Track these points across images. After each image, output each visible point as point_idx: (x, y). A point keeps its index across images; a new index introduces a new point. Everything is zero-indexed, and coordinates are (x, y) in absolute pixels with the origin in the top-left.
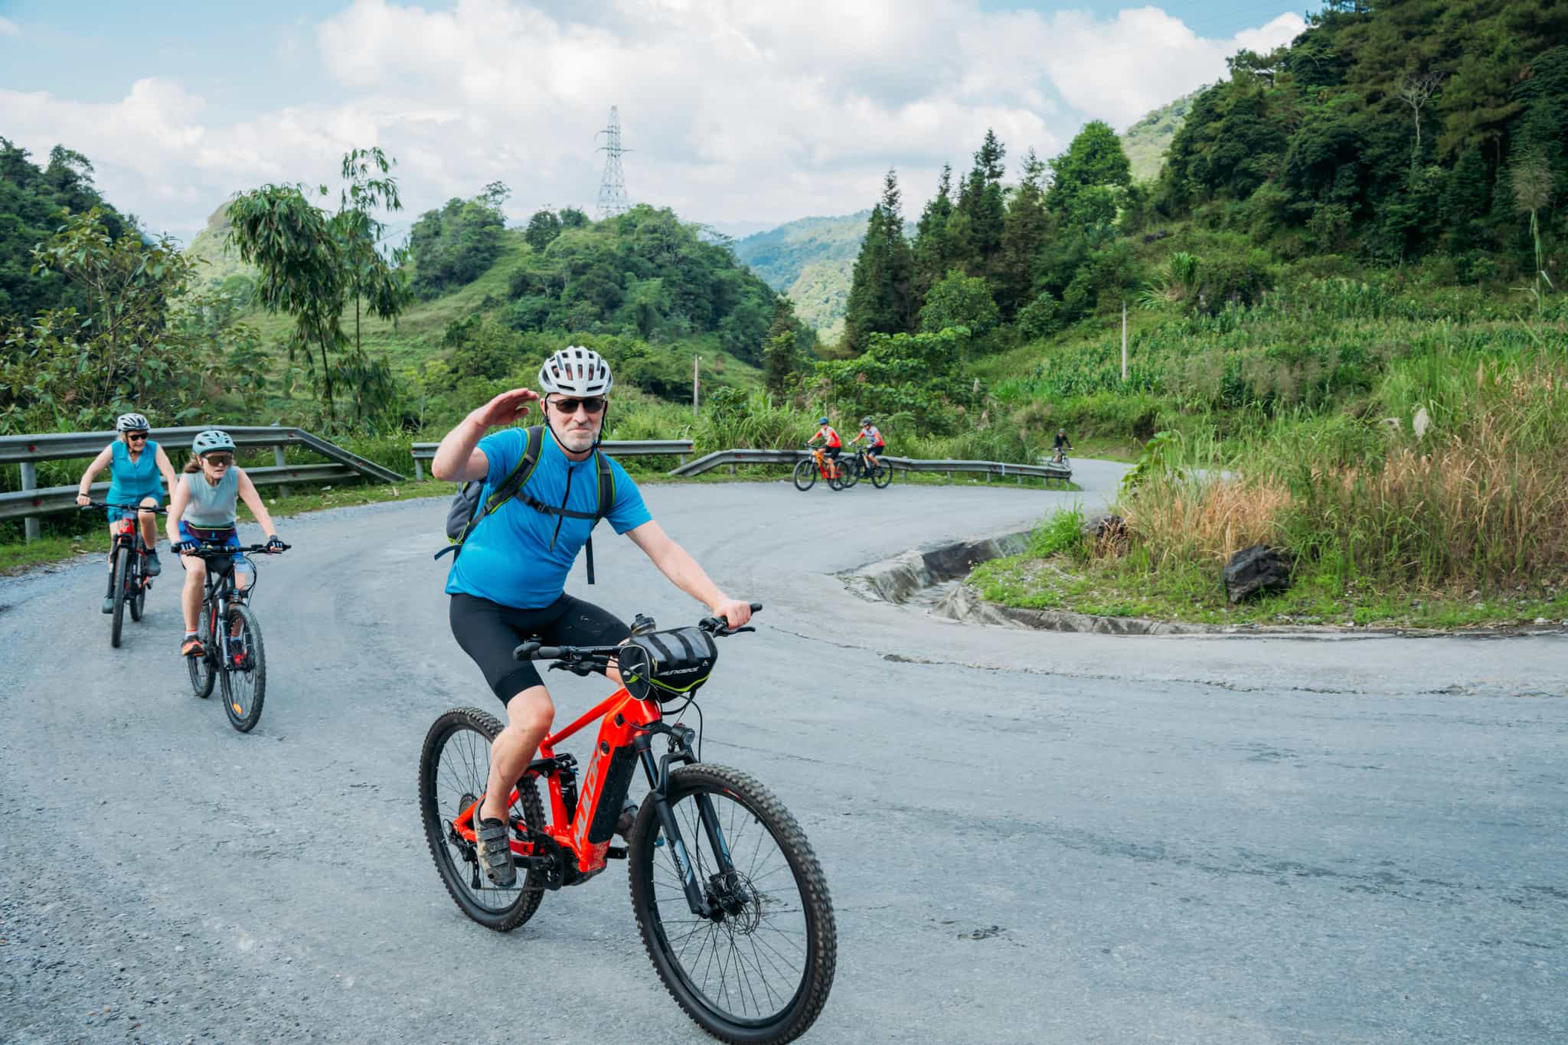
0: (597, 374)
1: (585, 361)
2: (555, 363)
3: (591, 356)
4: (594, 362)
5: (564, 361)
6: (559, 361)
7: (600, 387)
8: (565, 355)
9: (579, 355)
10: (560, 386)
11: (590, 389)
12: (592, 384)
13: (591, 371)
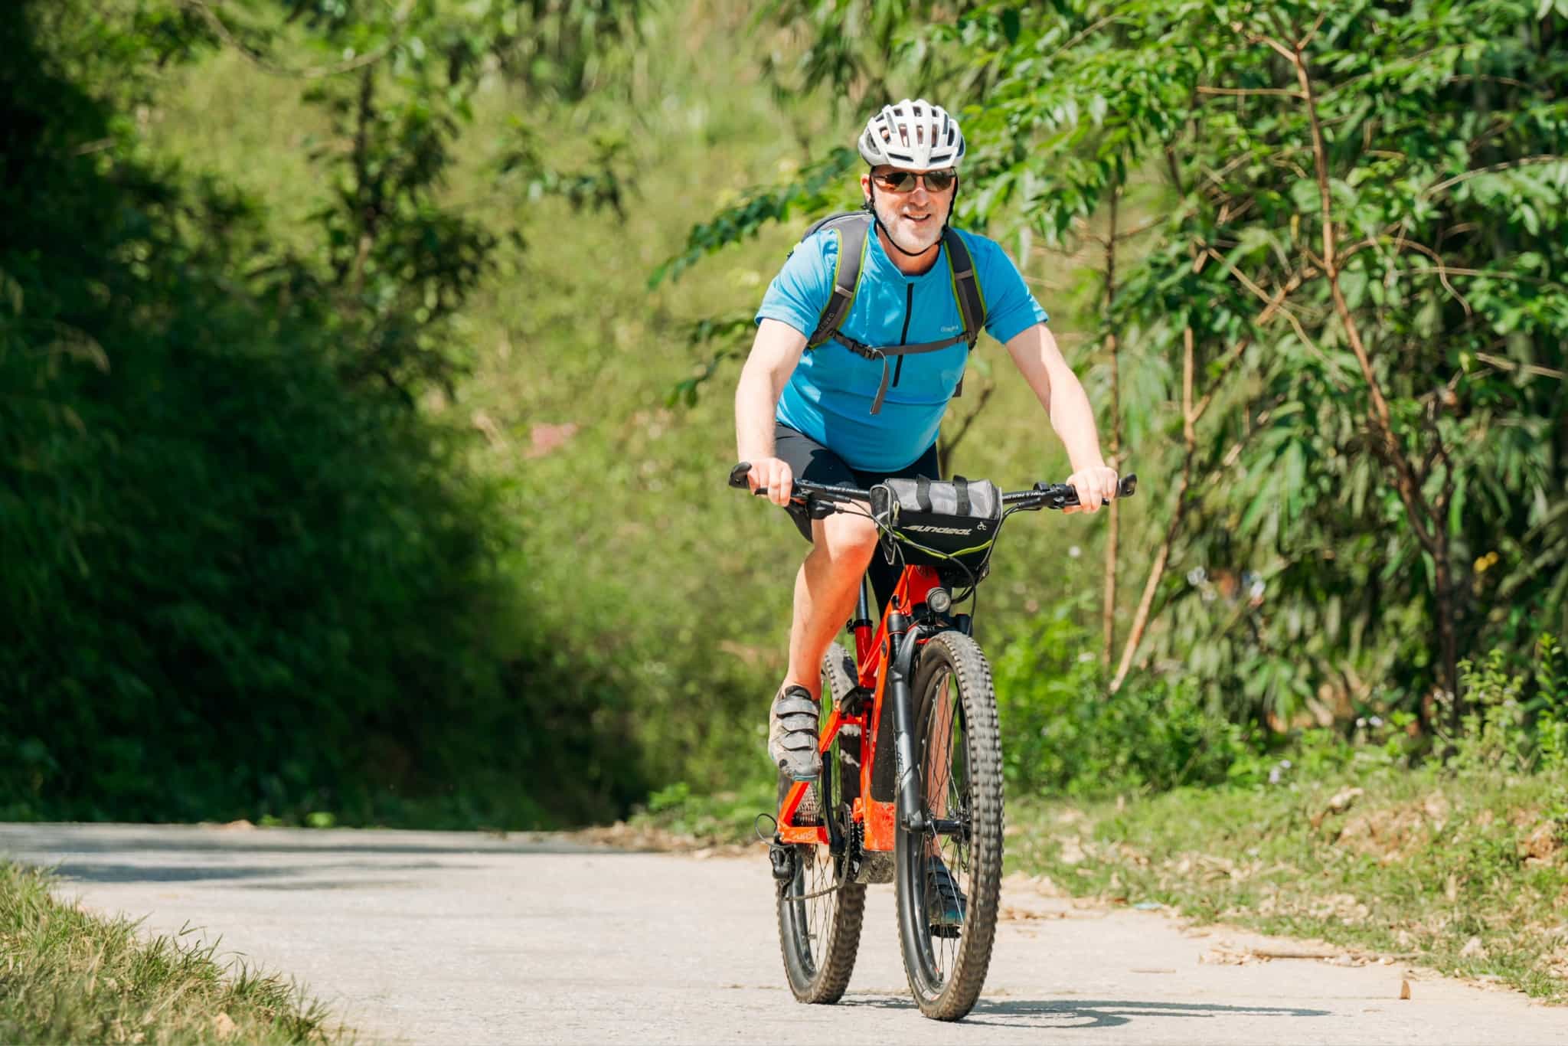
0: (943, 138)
1: (926, 121)
2: (884, 123)
3: (934, 114)
4: (940, 121)
5: (897, 120)
6: (890, 120)
7: (947, 157)
8: (898, 113)
9: (917, 111)
10: (892, 155)
11: (933, 160)
12: (938, 151)
13: (935, 135)
